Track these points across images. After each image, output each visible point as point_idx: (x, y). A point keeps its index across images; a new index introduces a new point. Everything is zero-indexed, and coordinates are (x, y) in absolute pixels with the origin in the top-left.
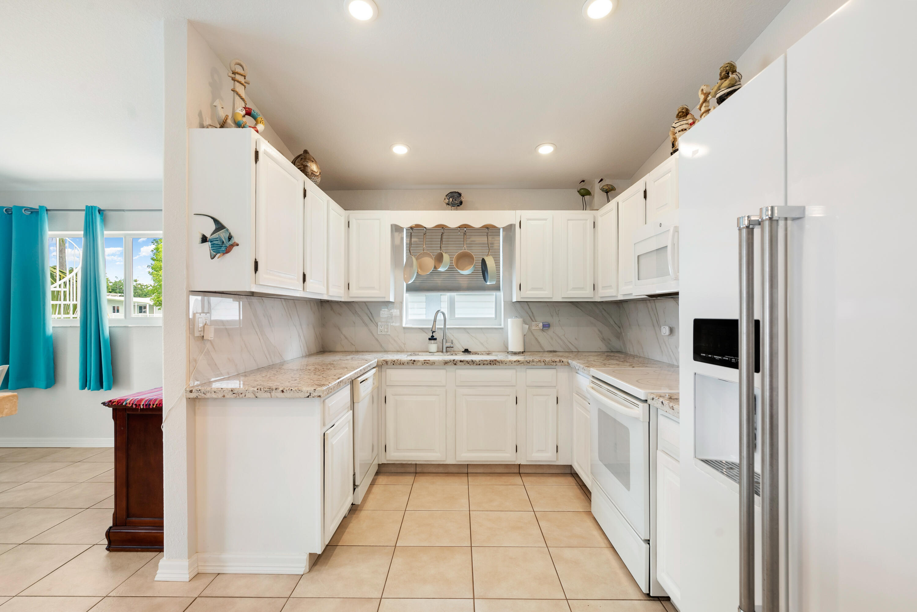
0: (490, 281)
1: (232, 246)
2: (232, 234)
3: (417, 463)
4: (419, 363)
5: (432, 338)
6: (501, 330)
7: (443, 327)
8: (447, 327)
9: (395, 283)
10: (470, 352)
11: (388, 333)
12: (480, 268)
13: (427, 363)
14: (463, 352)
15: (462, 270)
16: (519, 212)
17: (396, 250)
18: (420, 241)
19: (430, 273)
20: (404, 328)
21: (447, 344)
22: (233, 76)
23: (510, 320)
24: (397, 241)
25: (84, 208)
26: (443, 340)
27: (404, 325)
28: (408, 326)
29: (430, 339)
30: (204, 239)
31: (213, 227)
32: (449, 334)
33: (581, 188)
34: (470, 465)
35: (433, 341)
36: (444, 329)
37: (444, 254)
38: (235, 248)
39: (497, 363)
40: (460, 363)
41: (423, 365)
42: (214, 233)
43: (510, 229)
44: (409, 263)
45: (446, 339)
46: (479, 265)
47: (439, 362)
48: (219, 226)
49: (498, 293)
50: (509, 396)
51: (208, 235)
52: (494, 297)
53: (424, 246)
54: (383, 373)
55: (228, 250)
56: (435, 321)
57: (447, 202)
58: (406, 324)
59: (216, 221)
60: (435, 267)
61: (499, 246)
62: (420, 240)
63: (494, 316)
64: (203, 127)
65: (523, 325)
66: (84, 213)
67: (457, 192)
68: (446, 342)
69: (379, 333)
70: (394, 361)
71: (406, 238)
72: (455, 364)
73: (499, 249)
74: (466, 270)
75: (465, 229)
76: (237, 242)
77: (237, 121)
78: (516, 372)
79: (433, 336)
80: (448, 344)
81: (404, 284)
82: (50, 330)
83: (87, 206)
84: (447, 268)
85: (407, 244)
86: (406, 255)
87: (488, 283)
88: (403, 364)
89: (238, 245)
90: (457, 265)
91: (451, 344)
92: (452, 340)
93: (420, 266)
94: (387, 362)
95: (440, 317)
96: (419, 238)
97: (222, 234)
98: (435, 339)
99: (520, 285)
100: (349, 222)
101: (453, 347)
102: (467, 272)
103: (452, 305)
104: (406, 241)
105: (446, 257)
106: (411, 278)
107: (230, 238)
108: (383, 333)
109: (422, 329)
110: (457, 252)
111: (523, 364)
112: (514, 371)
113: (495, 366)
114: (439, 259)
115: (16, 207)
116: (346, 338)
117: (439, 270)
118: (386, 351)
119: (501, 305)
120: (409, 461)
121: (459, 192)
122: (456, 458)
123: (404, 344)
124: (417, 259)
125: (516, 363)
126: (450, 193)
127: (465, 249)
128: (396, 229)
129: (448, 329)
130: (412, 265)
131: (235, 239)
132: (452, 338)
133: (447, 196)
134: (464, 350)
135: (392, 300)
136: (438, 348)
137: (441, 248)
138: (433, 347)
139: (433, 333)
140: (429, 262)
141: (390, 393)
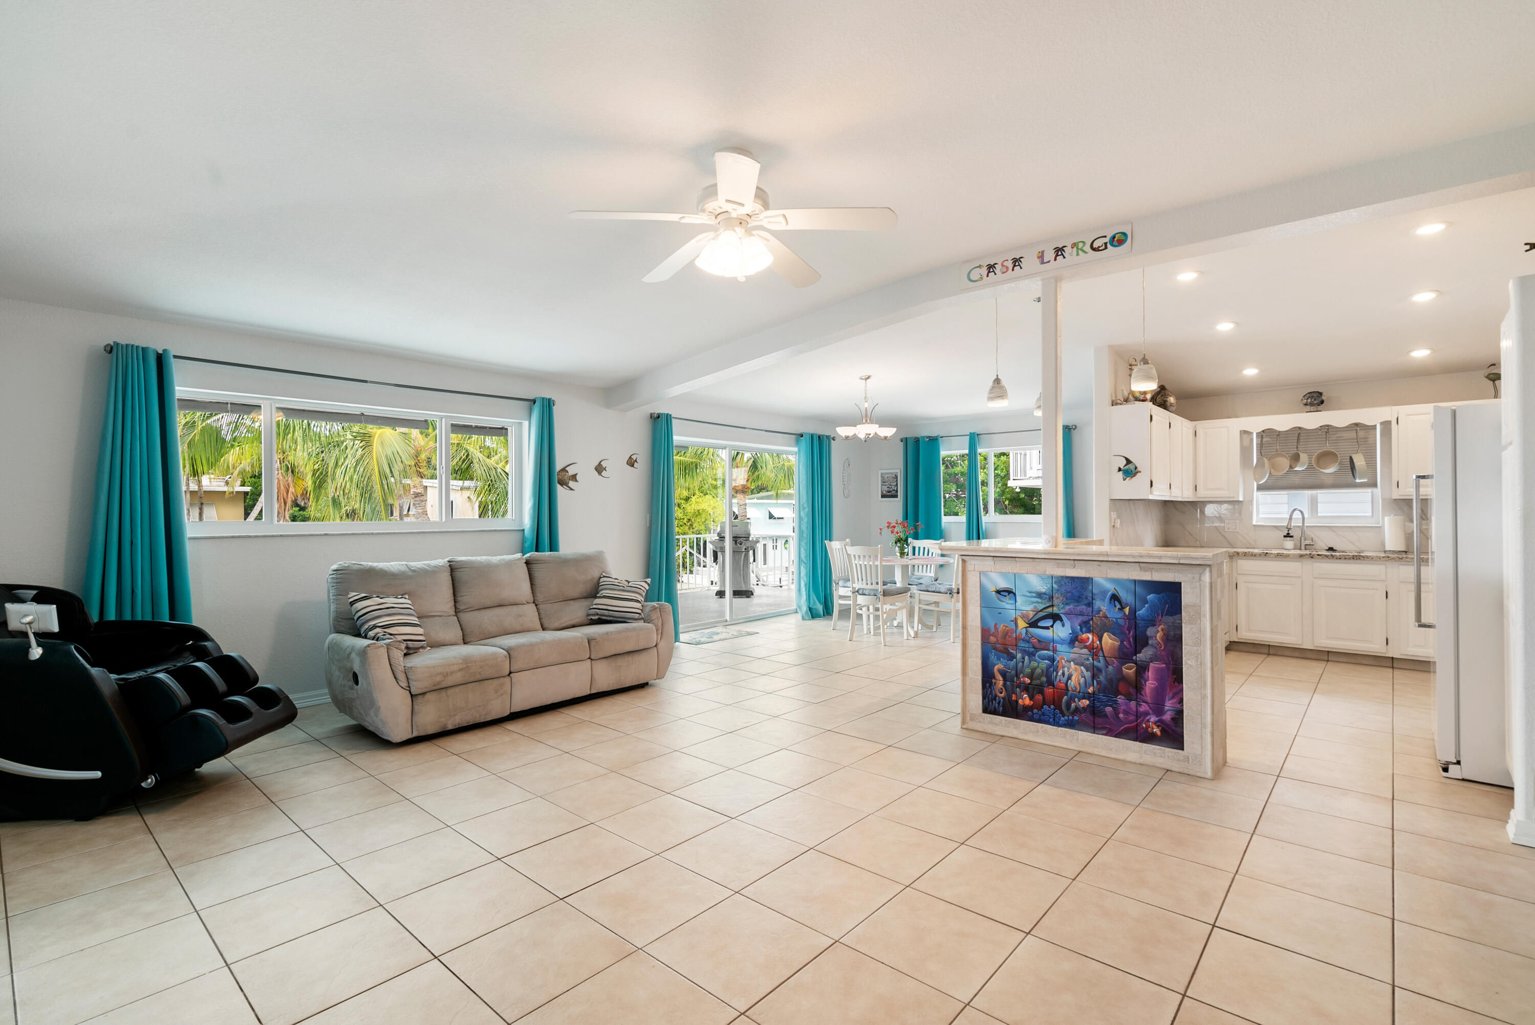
0: (1360, 478)
1: (1137, 472)
2: (1137, 466)
3: (1270, 644)
4: (1272, 556)
5: (1288, 536)
6: (1379, 529)
7: (1301, 525)
8: (1306, 525)
9: (1244, 482)
10: (1336, 550)
11: (1236, 531)
12: (1348, 464)
13: (1281, 555)
14: (1326, 550)
15: (1324, 469)
16: (1396, 409)
17: (1245, 451)
18: (1273, 441)
19: (1287, 471)
20: (1254, 526)
21: (1306, 542)
22: (1130, 367)
23: (1386, 518)
24: (1246, 443)
25: (969, 434)
26: (1301, 538)
27: (1254, 523)
28: (1258, 524)
29: (1285, 536)
30: (1120, 470)
31: (1125, 462)
32: (1309, 533)
33: (1491, 372)
34: (1331, 652)
35: (1288, 539)
36: (1302, 528)
37: (1301, 454)
38: (1138, 474)
39: (1361, 558)
40: (1318, 557)
41: (1276, 557)
42: (1125, 466)
43: (1386, 425)
44: (1260, 464)
45: (1304, 536)
46: (1347, 462)
47: (1294, 555)
48: (1128, 461)
49: (1375, 490)
50: (1377, 590)
51: (1122, 467)
52: (1370, 494)
53: (1278, 447)
54: (1234, 564)
55: (1135, 475)
56: (1291, 518)
57: (1305, 403)
58: (1257, 522)
59: (1127, 459)
60: (1291, 467)
61: (1376, 440)
62: (1273, 439)
63: (1370, 514)
64: (1117, 404)
65: (1406, 523)
66: (968, 437)
67: (1318, 392)
68: (1305, 540)
69: (1226, 530)
70: (1246, 553)
71: (1257, 438)
72: (1312, 557)
73: (1376, 444)
74: (1327, 469)
75: (1327, 430)
76: (1140, 470)
77: (1135, 396)
78: (1386, 568)
79: (1288, 534)
80: (1308, 542)
81: (1254, 483)
82: (943, 525)
83: (970, 433)
84: (1305, 468)
85: (1257, 444)
86: (1257, 455)
87: (1358, 481)
88: (1255, 555)
89: (1140, 472)
90: (1318, 464)
91: (1311, 542)
92: (1312, 538)
93: (1273, 466)
94: (1238, 553)
95: (1297, 515)
96: (1271, 438)
97: (1131, 466)
98: (1292, 537)
99: (1398, 482)
100: (1196, 432)
101: (1313, 545)
102: (1331, 470)
103: (1314, 503)
104: (1257, 441)
105: (1304, 457)
106: (1262, 479)
107: (1136, 468)
108: (1231, 530)
109: (1276, 527)
110: (1316, 453)
111: (1393, 560)
112: (1383, 567)
113: (1358, 561)
114: (1296, 458)
115: (922, 437)
116: (1190, 534)
117: (1296, 469)
118: (1234, 548)
119: (1379, 503)
120: (1262, 641)
121: (1320, 391)
122: (1313, 643)
123: (1255, 541)
124: (1269, 460)
125: (1385, 559)
126: (1308, 393)
127: (1328, 447)
128: (1245, 433)
129: (1307, 527)
130: (1263, 465)
131: (1139, 469)
132: (1313, 536)
133: (1304, 396)
134: (1327, 548)
135: (1241, 499)
136: (1295, 545)
137: (1297, 448)
138: (1289, 543)
139: (1288, 531)
140: (1284, 462)
141: (1241, 581)
